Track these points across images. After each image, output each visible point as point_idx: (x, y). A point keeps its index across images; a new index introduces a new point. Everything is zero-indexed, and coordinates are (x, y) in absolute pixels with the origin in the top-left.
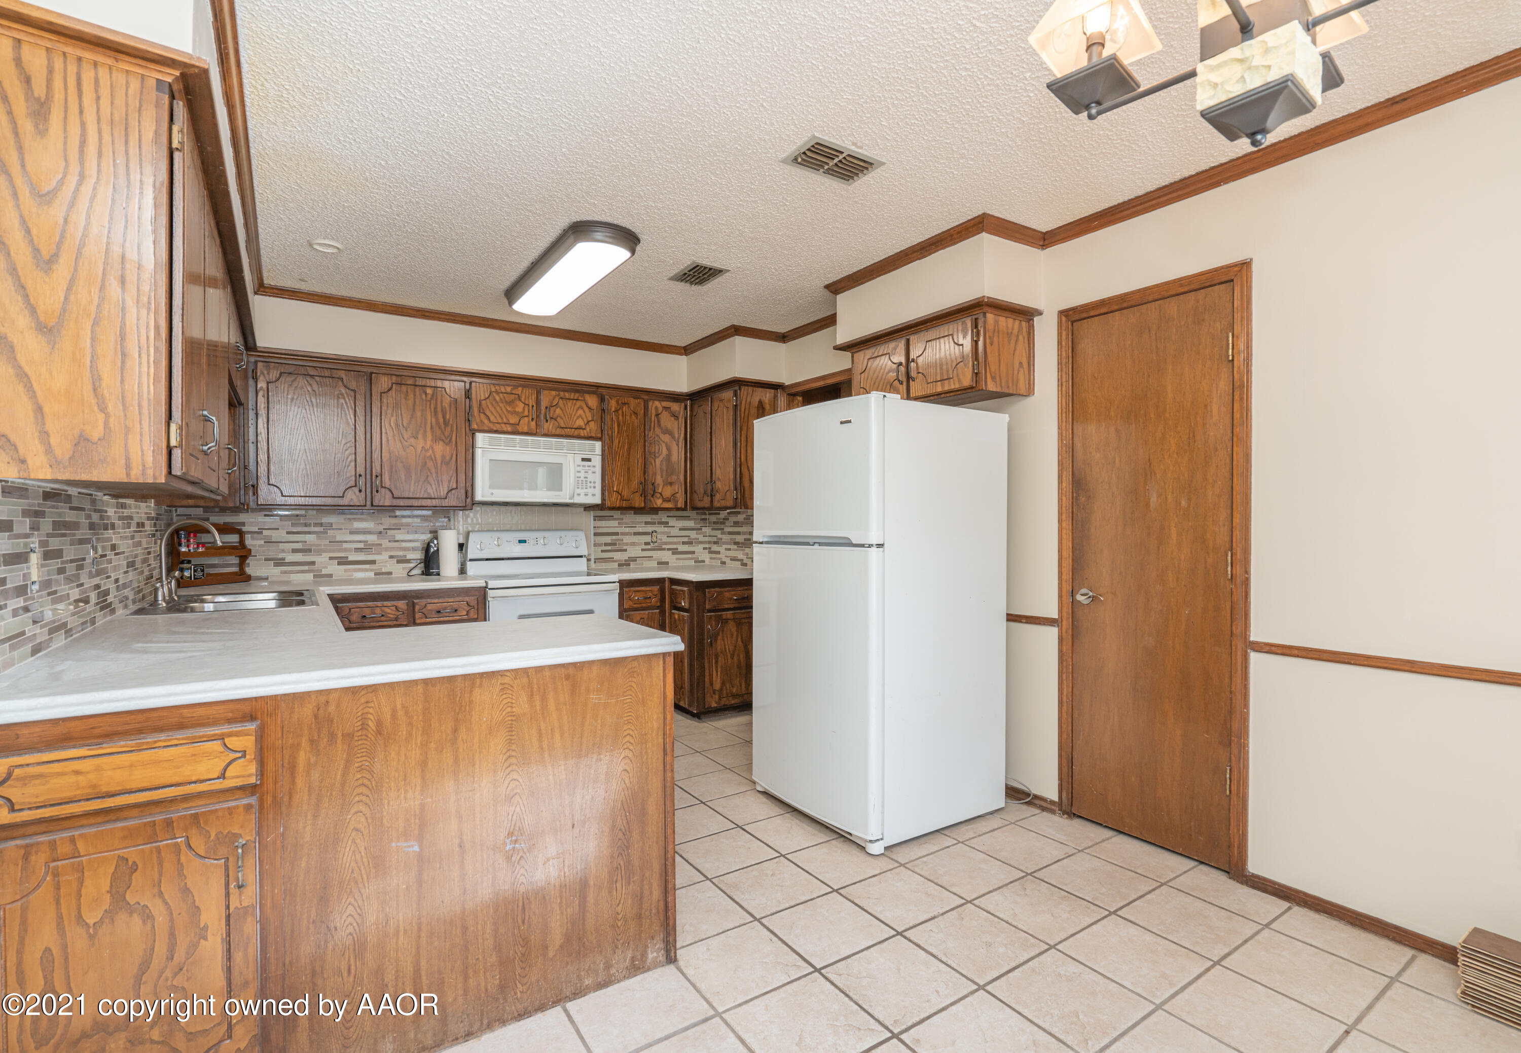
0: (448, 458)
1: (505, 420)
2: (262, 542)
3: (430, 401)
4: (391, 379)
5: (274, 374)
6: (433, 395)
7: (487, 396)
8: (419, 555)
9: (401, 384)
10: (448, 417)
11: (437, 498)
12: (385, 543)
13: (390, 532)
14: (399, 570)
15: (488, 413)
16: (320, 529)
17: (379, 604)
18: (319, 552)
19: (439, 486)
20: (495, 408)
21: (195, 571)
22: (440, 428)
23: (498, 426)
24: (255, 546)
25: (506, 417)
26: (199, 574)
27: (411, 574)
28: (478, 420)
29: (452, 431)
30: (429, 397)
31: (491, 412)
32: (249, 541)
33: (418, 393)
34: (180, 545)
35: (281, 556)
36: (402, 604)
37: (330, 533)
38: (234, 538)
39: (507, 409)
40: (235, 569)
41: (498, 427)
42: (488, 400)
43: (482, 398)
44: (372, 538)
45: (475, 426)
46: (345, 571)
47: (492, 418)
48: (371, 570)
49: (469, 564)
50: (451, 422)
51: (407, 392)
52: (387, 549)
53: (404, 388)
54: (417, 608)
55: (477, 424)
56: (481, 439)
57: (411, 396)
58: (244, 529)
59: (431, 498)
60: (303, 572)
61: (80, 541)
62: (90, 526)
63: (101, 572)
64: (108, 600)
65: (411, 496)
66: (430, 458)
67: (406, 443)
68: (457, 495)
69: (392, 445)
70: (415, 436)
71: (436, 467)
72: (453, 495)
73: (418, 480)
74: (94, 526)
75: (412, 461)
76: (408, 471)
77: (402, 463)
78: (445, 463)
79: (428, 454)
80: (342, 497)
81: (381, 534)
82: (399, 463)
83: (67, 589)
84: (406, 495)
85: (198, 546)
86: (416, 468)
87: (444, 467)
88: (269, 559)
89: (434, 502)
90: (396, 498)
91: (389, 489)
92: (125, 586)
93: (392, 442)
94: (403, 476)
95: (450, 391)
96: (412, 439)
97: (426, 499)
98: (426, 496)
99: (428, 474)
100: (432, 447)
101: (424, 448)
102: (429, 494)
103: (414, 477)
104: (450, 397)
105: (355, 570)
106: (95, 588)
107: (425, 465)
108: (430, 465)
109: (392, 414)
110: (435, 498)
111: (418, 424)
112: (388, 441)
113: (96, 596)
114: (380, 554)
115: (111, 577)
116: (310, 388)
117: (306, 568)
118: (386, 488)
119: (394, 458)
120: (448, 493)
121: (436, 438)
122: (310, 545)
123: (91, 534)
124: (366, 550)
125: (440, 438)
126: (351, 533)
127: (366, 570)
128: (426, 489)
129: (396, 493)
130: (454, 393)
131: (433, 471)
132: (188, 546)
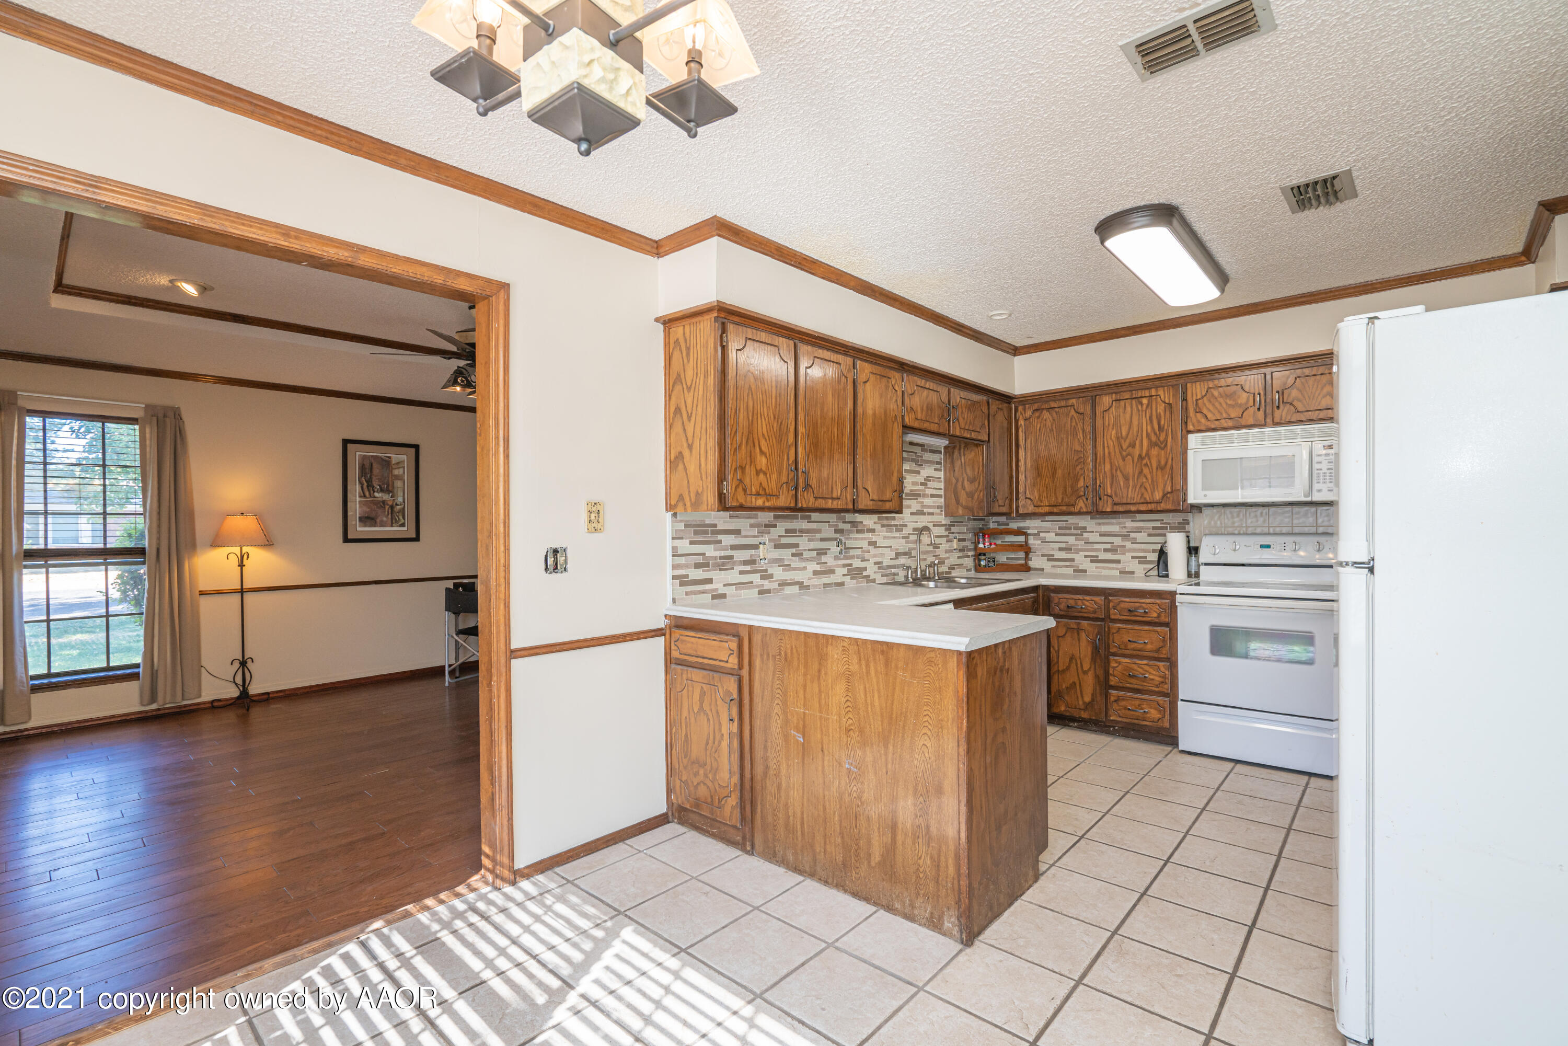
0: (1163, 463)
1: (1225, 415)
2: (1039, 542)
3: (1145, 410)
4: (1111, 399)
5: (1029, 413)
6: (1148, 405)
7: (1204, 394)
8: (1154, 557)
9: (1120, 400)
10: (1162, 423)
11: (1154, 503)
12: (1128, 545)
13: (1132, 535)
14: (1140, 569)
15: (1205, 411)
16: (1078, 532)
17: (1080, 597)
18: (1077, 551)
19: (1154, 490)
20: (1213, 405)
21: (989, 561)
22: (1155, 434)
23: (1217, 422)
24: (1035, 544)
25: (1226, 412)
26: (991, 564)
27: (1147, 574)
28: (1194, 420)
29: (1167, 435)
30: (1144, 407)
31: (1210, 410)
32: (1031, 541)
33: (1134, 406)
34: (979, 543)
35: (1051, 553)
36: (1100, 599)
37: (1085, 535)
38: (1021, 539)
39: (1226, 403)
40: (1023, 562)
41: (1217, 424)
42: (1205, 398)
43: (1199, 397)
44: (1117, 541)
45: (1191, 427)
46: (1097, 568)
47: (1210, 416)
48: (1117, 569)
49: (1202, 568)
50: (1166, 427)
51: (1125, 406)
52: (1130, 550)
53: (1122, 403)
54: (1111, 605)
55: (1193, 425)
56: (1194, 440)
57: (1129, 409)
58: (1029, 532)
59: (1147, 503)
60: (1066, 567)
61: (822, 540)
62: (836, 531)
63: (852, 557)
64: (865, 573)
65: (1129, 501)
66: (1146, 465)
67: (1124, 453)
68: (1173, 498)
69: (1112, 457)
70: (1132, 445)
71: (1151, 473)
72: (1169, 498)
73: (1135, 486)
74: (841, 531)
75: (1130, 469)
76: (1126, 479)
77: (1121, 471)
78: (1161, 468)
79: (1144, 462)
80: (1073, 505)
81: (1125, 536)
82: (1118, 472)
83: (803, 564)
84: (1124, 501)
85: (991, 544)
86: (1134, 476)
87: (1159, 471)
88: (1043, 555)
89: (1150, 507)
90: (1116, 504)
91: (1111, 496)
92: (893, 567)
93: (1113, 454)
94: (1122, 484)
95: (1165, 397)
96: (1130, 448)
97: (1143, 503)
98: (1142, 501)
99: (1144, 480)
100: (1148, 454)
101: (1140, 456)
102: (1145, 499)
103: (1131, 484)
104: (1164, 402)
105: (1104, 568)
106: (844, 566)
107: (1141, 472)
108: (1146, 471)
109: (1113, 429)
110: (1150, 503)
111: (1135, 434)
112: (1109, 453)
113: (845, 570)
114: (1124, 554)
115: (869, 560)
116: (1051, 419)
117: (1068, 563)
118: (1107, 495)
119: (1114, 468)
120: (1163, 497)
121: (1152, 444)
122: (1071, 545)
123: (837, 535)
124: (1113, 551)
125: (1156, 444)
126: (1101, 535)
127: (1113, 568)
128: (1142, 495)
129: (1116, 500)
130: (1169, 398)
131: (1149, 477)
132: (984, 544)
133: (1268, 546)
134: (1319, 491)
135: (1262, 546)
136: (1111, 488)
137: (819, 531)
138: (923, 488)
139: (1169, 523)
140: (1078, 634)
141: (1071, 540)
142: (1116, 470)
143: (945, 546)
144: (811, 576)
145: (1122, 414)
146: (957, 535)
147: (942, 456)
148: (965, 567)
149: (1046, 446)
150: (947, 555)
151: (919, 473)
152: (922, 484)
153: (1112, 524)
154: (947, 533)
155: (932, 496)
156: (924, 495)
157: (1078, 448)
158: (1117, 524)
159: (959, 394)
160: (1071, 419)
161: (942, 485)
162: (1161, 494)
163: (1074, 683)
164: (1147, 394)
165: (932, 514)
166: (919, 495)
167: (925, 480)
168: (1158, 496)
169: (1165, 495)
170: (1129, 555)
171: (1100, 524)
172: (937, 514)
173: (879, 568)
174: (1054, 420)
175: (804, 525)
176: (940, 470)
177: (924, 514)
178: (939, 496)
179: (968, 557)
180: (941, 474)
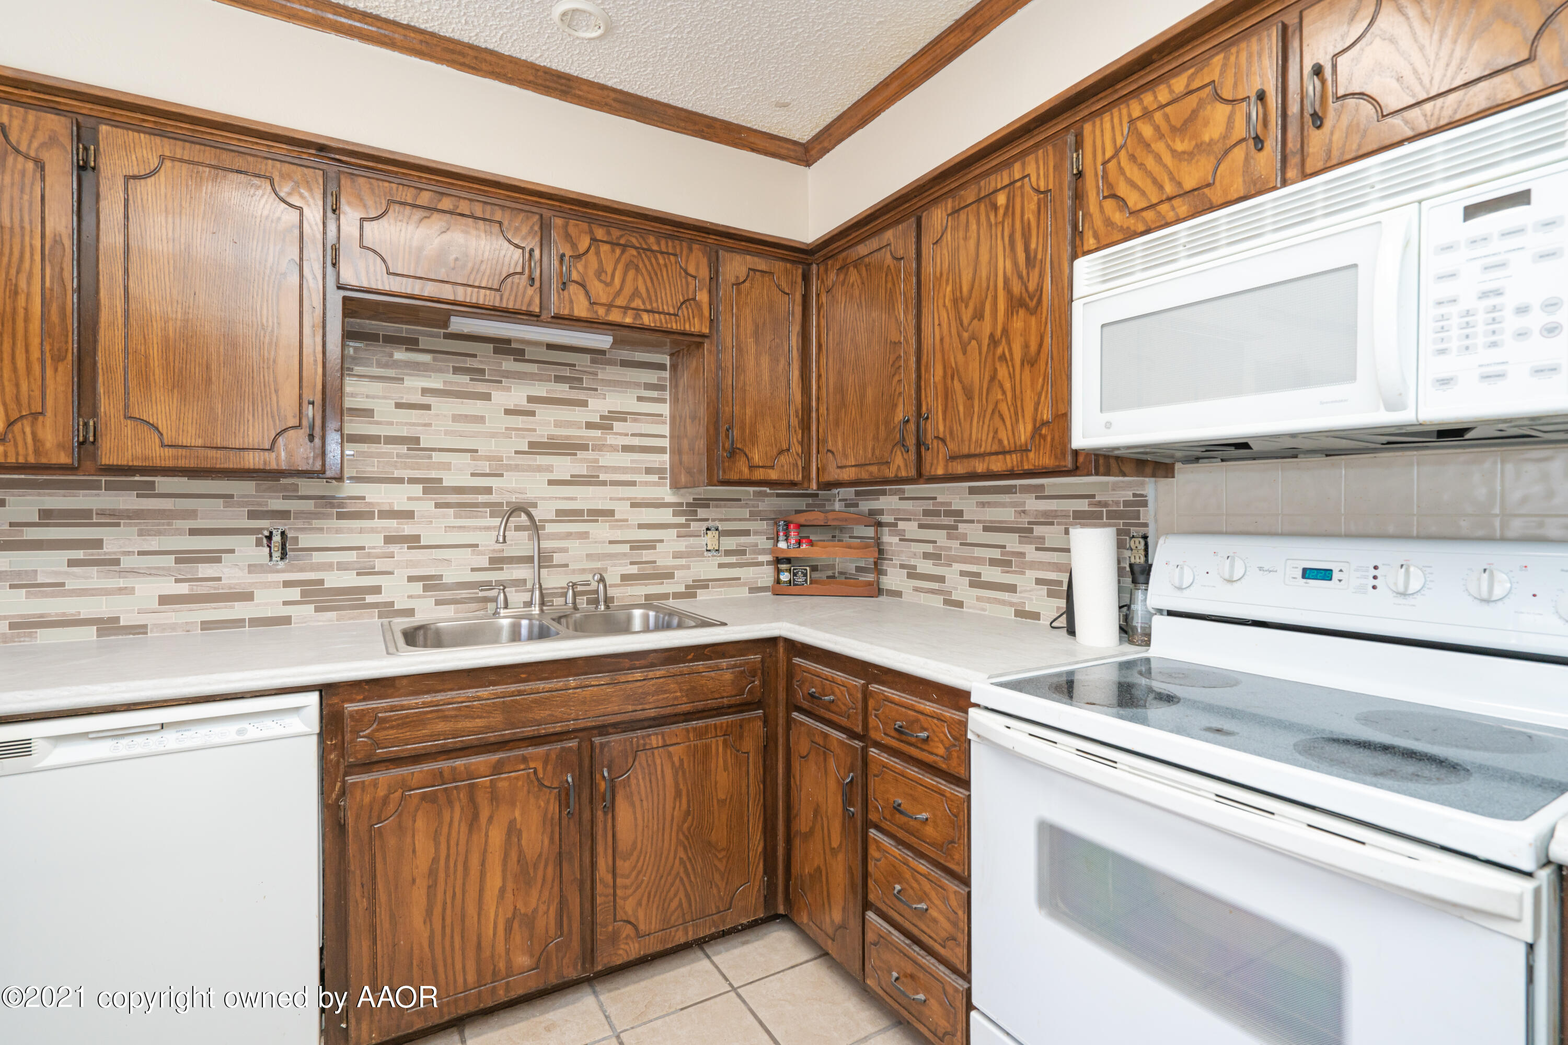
0: (1033, 347)
1: (1169, 189)
2: (896, 540)
3: (1003, 222)
4: (946, 210)
6: (1007, 207)
7: (1120, 142)
9: (959, 210)
10: (1033, 246)
11: (1015, 451)
12: (1030, 550)
13: (1038, 530)
15: (1123, 188)
16: (952, 520)
18: (949, 561)
19: (1017, 420)
20: (1142, 166)
21: (795, 575)
22: (1020, 277)
24: (891, 544)
25: (1172, 178)
26: (800, 579)
27: (1054, 624)
28: (1098, 221)
29: (1041, 276)
30: (1001, 213)
31: (1133, 184)
33: (983, 220)
34: (778, 541)
35: (913, 562)
37: (962, 528)
38: (872, 532)
39: (1173, 152)
41: (1150, 218)
42: (1124, 154)
43: (1110, 154)
44: (1012, 542)
45: (1091, 243)
47: (1131, 197)
48: (1011, 604)
49: (1158, 621)
51: (968, 222)
52: (1033, 565)
53: (963, 217)
55: (1096, 235)
56: (1085, 273)
57: (973, 227)
58: (883, 518)
59: (1004, 453)
60: (933, 591)
61: (193, 532)
62: (252, 515)
63: (328, 567)
64: (370, 599)
65: (973, 451)
66: (1003, 358)
67: (966, 335)
68: (1053, 439)
69: (946, 346)
70: (979, 315)
71: (1012, 377)
72: (1044, 437)
73: (982, 416)
74: (284, 515)
75: (974, 373)
76: (969, 396)
77: (961, 381)
78: (1030, 361)
79: (999, 351)
80: (888, 463)
81: (1025, 532)
82: (956, 381)
83: (122, 583)
84: (965, 451)
85: (799, 543)
86: (981, 388)
87: (1027, 368)
88: (902, 566)
89: (1011, 461)
90: (953, 458)
91: (943, 440)
92: (488, 585)
93: (947, 339)
94: (961, 409)
95: (1038, 179)
96: (976, 321)
97: (997, 453)
98: (995, 448)
99: (1000, 396)
100: (1005, 331)
101: (992, 336)
102: (1000, 441)
103: (976, 409)
104: (1038, 191)
105: (989, 600)
106: (287, 584)
107: (993, 378)
108: (1003, 373)
109: (947, 284)
110: (1010, 452)
111: (984, 285)
112: (942, 340)
113: (295, 594)
114: (1023, 573)
115: (391, 573)
116: (859, 281)
117: (935, 586)
118: (937, 438)
119: (949, 372)
120: (1033, 437)
121: (1017, 303)
122: (941, 548)
123: (264, 524)
124: (1003, 563)
125: (1022, 303)
126: (986, 529)
127: (1003, 603)
128: (996, 432)
129: (952, 446)
130: (1046, 177)
131: (1007, 386)
132: (787, 540)
133: (1325, 574)
134: (1445, 382)
135: (1307, 573)
136: (944, 419)
137: (191, 514)
138: (598, 433)
139: (1105, 504)
140: (825, 760)
141: (940, 536)
142: (952, 379)
143: (671, 542)
144: (155, 605)
145: (962, 242)
146: (717, 524)
147: (666, 374)
148: (744, 584)
149: (852, 340)
150: (683, 562)
151: (584, 404)
152: (590, 426)
153: (1003, 505)
154: (682, 520)
155: (626, 449)
156: (599, 448)
157: (894, 337)
158: (1013, 505)
159: (591, 232)
160: (886, 275)
161: (666, 430)
162: (1030, 427)
163: (818, 869)
164: (1006, 181)
165: (633, 484)
166: (585, 447)
167: (602, 417)
168: (1024, 431)
169: (1036, 430)
170: (1032, 575)
171: (983, 504)
172: (646, 484)
173: (426, 588)
174: (863, 283)
175: (127, 501)
176: (663, 401)
177: (604, 483)
178: (661, 450)
179: (760, 564)
180: (665, 409)
